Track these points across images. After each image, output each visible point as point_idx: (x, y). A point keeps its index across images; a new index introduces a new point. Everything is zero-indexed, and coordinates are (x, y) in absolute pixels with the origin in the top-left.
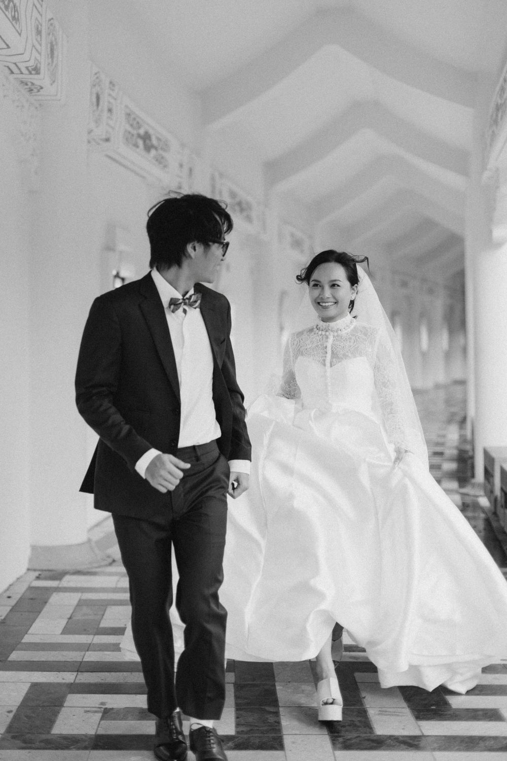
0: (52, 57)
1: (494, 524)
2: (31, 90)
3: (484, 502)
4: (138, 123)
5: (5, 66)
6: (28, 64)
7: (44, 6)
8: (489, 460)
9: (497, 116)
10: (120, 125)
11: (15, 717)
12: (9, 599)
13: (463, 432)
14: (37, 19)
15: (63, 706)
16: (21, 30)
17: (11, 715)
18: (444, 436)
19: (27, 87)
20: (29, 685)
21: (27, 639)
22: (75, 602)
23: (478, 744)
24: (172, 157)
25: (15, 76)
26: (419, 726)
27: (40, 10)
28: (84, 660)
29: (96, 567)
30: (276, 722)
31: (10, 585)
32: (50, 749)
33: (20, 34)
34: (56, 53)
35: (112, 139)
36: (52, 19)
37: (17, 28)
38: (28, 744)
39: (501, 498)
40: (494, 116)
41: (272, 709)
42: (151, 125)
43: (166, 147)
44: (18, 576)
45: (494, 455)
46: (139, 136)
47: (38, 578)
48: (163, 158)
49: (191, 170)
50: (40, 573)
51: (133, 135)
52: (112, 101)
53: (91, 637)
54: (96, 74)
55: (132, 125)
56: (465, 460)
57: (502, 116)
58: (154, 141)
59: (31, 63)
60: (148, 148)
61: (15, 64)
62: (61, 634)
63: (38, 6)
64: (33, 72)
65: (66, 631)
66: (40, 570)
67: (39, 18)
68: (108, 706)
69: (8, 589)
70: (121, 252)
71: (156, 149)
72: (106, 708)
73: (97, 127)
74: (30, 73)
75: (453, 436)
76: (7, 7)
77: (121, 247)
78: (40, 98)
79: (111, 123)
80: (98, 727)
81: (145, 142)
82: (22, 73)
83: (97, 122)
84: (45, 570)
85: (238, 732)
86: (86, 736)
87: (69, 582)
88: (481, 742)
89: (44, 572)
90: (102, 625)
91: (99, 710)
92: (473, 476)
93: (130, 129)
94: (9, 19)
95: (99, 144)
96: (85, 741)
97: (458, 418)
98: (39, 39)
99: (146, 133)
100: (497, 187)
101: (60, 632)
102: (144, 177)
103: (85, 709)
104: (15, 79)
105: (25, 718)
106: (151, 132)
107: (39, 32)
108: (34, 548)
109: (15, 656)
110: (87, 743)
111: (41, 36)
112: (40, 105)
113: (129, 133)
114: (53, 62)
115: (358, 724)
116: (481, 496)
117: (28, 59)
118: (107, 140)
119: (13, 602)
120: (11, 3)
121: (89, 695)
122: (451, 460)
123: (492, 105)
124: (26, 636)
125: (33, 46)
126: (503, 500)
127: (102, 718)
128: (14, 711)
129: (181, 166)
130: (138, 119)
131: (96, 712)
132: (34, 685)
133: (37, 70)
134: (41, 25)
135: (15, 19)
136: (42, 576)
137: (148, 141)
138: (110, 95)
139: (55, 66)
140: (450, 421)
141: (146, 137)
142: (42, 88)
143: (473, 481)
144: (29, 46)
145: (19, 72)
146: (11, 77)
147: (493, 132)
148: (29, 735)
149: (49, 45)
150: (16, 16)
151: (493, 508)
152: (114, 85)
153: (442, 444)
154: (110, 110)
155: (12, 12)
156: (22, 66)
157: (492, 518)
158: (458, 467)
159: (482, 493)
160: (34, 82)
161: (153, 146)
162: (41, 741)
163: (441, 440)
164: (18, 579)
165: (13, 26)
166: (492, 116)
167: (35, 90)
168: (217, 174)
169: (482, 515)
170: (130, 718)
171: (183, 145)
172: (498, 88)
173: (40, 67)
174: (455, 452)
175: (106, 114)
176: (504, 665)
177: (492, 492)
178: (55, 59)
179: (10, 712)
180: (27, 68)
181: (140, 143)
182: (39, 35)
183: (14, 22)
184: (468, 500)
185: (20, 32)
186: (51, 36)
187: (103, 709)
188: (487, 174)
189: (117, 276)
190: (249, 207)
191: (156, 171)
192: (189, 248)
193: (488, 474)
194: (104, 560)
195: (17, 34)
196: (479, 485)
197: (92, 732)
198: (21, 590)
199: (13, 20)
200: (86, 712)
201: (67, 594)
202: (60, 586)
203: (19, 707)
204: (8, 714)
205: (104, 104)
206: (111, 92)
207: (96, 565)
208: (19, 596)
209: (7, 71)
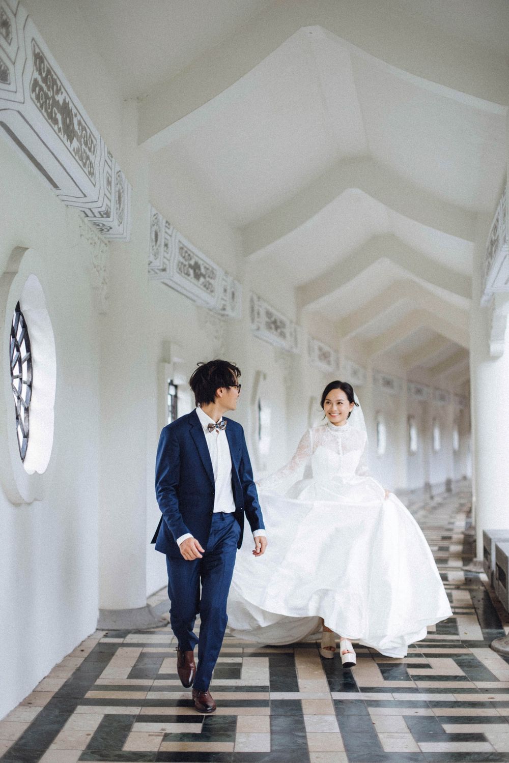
0: (120, 203)
1: (491, 595)
2: (102, 230)
3: (484, 577)
4: (189, 255)
5: (82, 211)
6: (100, 210)
7: (113, 162)
8: (487, 540)
9: (492, 249)
10: (175, 257)
11: (93, 739)
12: (81, 652)
13: (469, 520)
14: (108, 172)
15: (131, 731)
16: (96, 183)
17: (90, 737)
18: (453, 523)
19: (98, 227)
20: (103, 716)
21: (99, 682)
22: (138, 655)
23: (465, 757)
24: (218, 283)
25: (88, 219)
26: (418, 746)
27: (110, 164)
28: (146, 698)
29: (153, 628)
30: (303, 743)
31: (83, 641)
32: (122, 761)
33: (94, 186)
34: (122, 199)
35: (168, 270)
36: (120, 171)
37: (93, 181)
38: (104, 757)
39: (496, 572)
40: (490, 250)
41: (301, 734)
42: (201, 257)
43: (213, 275)
44: (89, 634)
45: (491, 536)
46: (190, 266)
47: (106, 636)
48: (210, 284)
49: (233, 294)
50: (107, 632)
51: (185, 266)
52: (168, 237)
53: (152, 681)
54: (155, 215)
55: (184, 257)
56: (469, 543)
57: (495, 251)
58: (203, 271)
59: (103, 209)
60: (197, 276)
61: (90, 209)
62: (128, 678)
63: (109, 161)
64: (105, 216)
65: (131, 676)
66: (107, 630)
67: (109, 171)
68: (168, 731)
69: (81, 645)
70: (175, 364)
71: (204, 276)
72: (166, 733)
73: (156, 259)
74: (102, 217)
75: (460, 523)
76: (85, 165)
77: (175, 359)
78: (108, 236)
79: (168, 256)
80: (160, 746)
81: (195, 271)
82: (95, 217)
83: (155, 256)
84: (111, 630)
85: (272, 751)
86: (150, 752)
87: (131, 638)
88: (467, 756)
89: (110, 632)
90: (160, 672)
91: (160, 734)
92: (476, 556)
93: (182, 260)
94: (86, 174)
95: (156, 273)
96: (150, 756)
97: (466, 509)
98: (109, 189)
99: (196, 263)
100: (494, 309)
101: (126, 677)
102: (194, 301)
103: (149, 733)
104: (89, 221)
105: (101, 740)
106: (200, 262)
107: (109, 183)
108: (102, 611)
109: (90, 695)
110: (152, 757)
111: (111, 186)
112: (109, 242)
113: (182, 263)
114: (120, 207)
115: (370, 744)
116: (482, 572)
117: (101, 206)
118: (164, 270)
119: (86, 654)
120: (88, 161)
121: (152, 724)
122: (458, 543)
123: (489, 240)
124: (98, 680)
125: (105, 194)
126: (498, 575)
127: (163, 740)
128: (92, 735)
129: (225, 291)
130: (189, 252)
131: (159, 735)
132: (107, 717)
133: (107, 214)
134: (111, 177)
135: (91, 174)
136: (108, 635)
137: (197, 271)
138: (166, 232)
139: (122, 211)
140: (459, 511)
141: (196, 267)
142: (111, 228)
143: (475, 560)
144: (102, 195)
145: (93, 216)
146: (86, 219)
147: (489, 263)
148: (105, 751)
149: (117, 194)
150: (92, 171)
151: (490, 582)
152: (169, 224)
153: (450, 530)
154: (166, 245)
155: (88, 168)
156: (96, 211)
157: (489, 590)
158: (464, 548)
159: (482, 570)
160: (104, 223)
161: (202, 275)
162: (116, 756)
163: (450, 526)
164: (89, 637)
165: (90, 179)
166: (488, 249)
167: (106, 230)
168: (255, 298)
169: (482, 588)
170: (185, 740)
171: (227, 273)
172: (492, 225)
173: (110, 212)
174: (462, 536)
175: (162, 248)
176: (491, 702)
177: (489, 567)
178: (122, 205)
179: (88, 735)
180: (100, 212)
181: (191, 272)
182: (109, 186)
183: (90, 177)
184: (471, 576)
185: (94, 183)
186: (119, 186)
187: (163, 734)
188: (485, 298)
189: (171, 383)
190: (283, 325)
191: (204, 295)
192: (218, 391)
193: (487, 553)
194: (161, 622)
195: (92, 185)
196: (480, 562)
197: (156, 750)
198: (92, 644)
199: (89, 174)
200: (150, 735)
201: (130, 649)
202: (125, 642)
203: (96, 731)
204: (87, 736)
205: (162, 241)
206: (167, 230)
207: (155, 626)
208: (90, 650)
209: (83, 215)
